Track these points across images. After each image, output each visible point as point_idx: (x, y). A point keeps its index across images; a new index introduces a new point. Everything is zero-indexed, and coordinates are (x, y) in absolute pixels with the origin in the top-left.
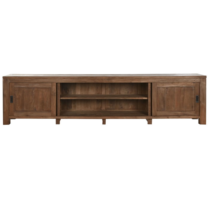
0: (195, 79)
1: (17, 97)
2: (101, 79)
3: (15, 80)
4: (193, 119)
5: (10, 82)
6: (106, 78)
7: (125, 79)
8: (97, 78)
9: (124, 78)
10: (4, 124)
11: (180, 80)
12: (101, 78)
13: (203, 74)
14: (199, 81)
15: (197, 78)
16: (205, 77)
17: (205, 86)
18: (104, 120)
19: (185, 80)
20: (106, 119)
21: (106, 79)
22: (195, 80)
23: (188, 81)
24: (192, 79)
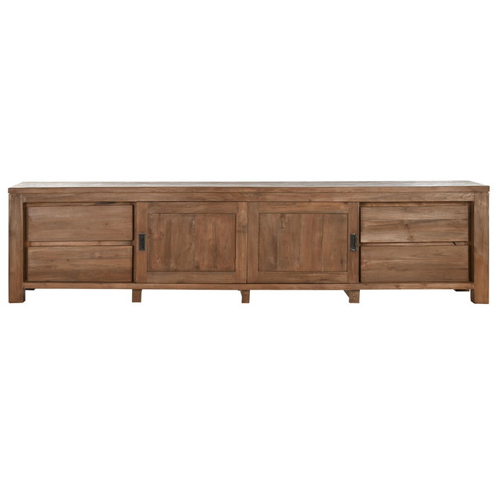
0: (461, 194)
1: (156, 236)
2: (240, 193)
3: (38, 195)
4: (457, 290)
5: (25, 201)
6: (252, 191)
7: (296, 194)
8: (231, 191)
9: (294, 190)
10: (11, 301)
11: (427, 195)
12: (241, 191)
13: (481, 181)
14: (471, 199)
15: (468, 192)
16: (487, 188)
17: (485, 211)
18: (246, 293)
19: (438, 195)
20: (251, 291)
21: (252, 193)
22: (461, 197)
23: (446, 198)
24: (455, 194)
